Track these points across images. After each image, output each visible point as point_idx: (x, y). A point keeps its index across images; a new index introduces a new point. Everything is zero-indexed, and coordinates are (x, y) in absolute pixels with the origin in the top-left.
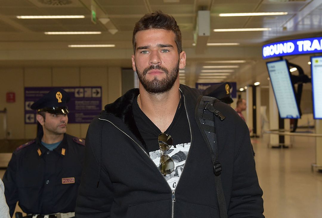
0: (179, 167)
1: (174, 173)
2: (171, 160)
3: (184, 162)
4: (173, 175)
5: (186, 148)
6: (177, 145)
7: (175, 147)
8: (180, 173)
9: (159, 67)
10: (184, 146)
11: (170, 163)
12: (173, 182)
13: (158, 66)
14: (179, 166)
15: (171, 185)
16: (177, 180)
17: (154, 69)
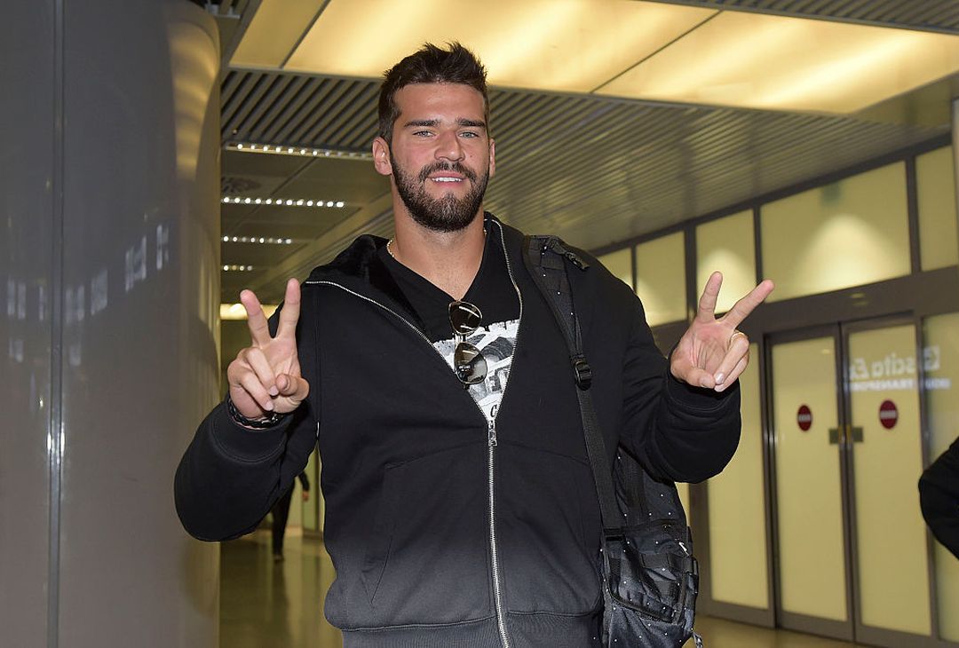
0: (502, 371)
1: (491, 384)
2: (480, 357)
3: (508, 361)
4: (491, 389)
5: (509, 330)
6: (490, 327)
7: (487, 330)
8: (503, 381)
9: (459, 166)
10: (505, 327)
11: (480, 365)
12: (489, 403)
13: (458, 164)
14: (502, 369)
15: (486, 412)
16: (497, 398)
17: (446, 169)
